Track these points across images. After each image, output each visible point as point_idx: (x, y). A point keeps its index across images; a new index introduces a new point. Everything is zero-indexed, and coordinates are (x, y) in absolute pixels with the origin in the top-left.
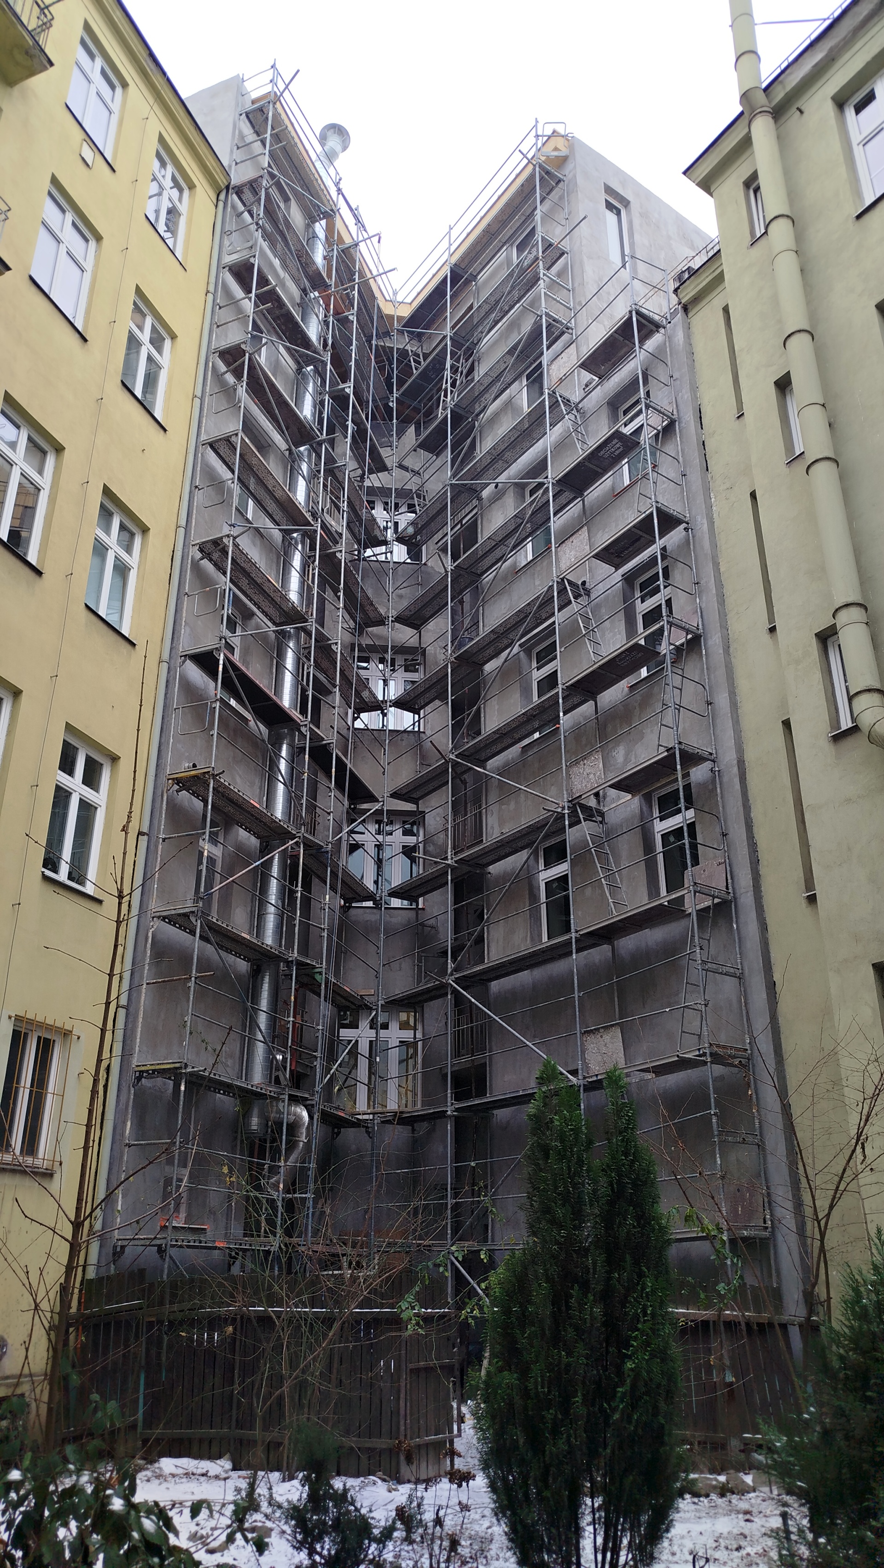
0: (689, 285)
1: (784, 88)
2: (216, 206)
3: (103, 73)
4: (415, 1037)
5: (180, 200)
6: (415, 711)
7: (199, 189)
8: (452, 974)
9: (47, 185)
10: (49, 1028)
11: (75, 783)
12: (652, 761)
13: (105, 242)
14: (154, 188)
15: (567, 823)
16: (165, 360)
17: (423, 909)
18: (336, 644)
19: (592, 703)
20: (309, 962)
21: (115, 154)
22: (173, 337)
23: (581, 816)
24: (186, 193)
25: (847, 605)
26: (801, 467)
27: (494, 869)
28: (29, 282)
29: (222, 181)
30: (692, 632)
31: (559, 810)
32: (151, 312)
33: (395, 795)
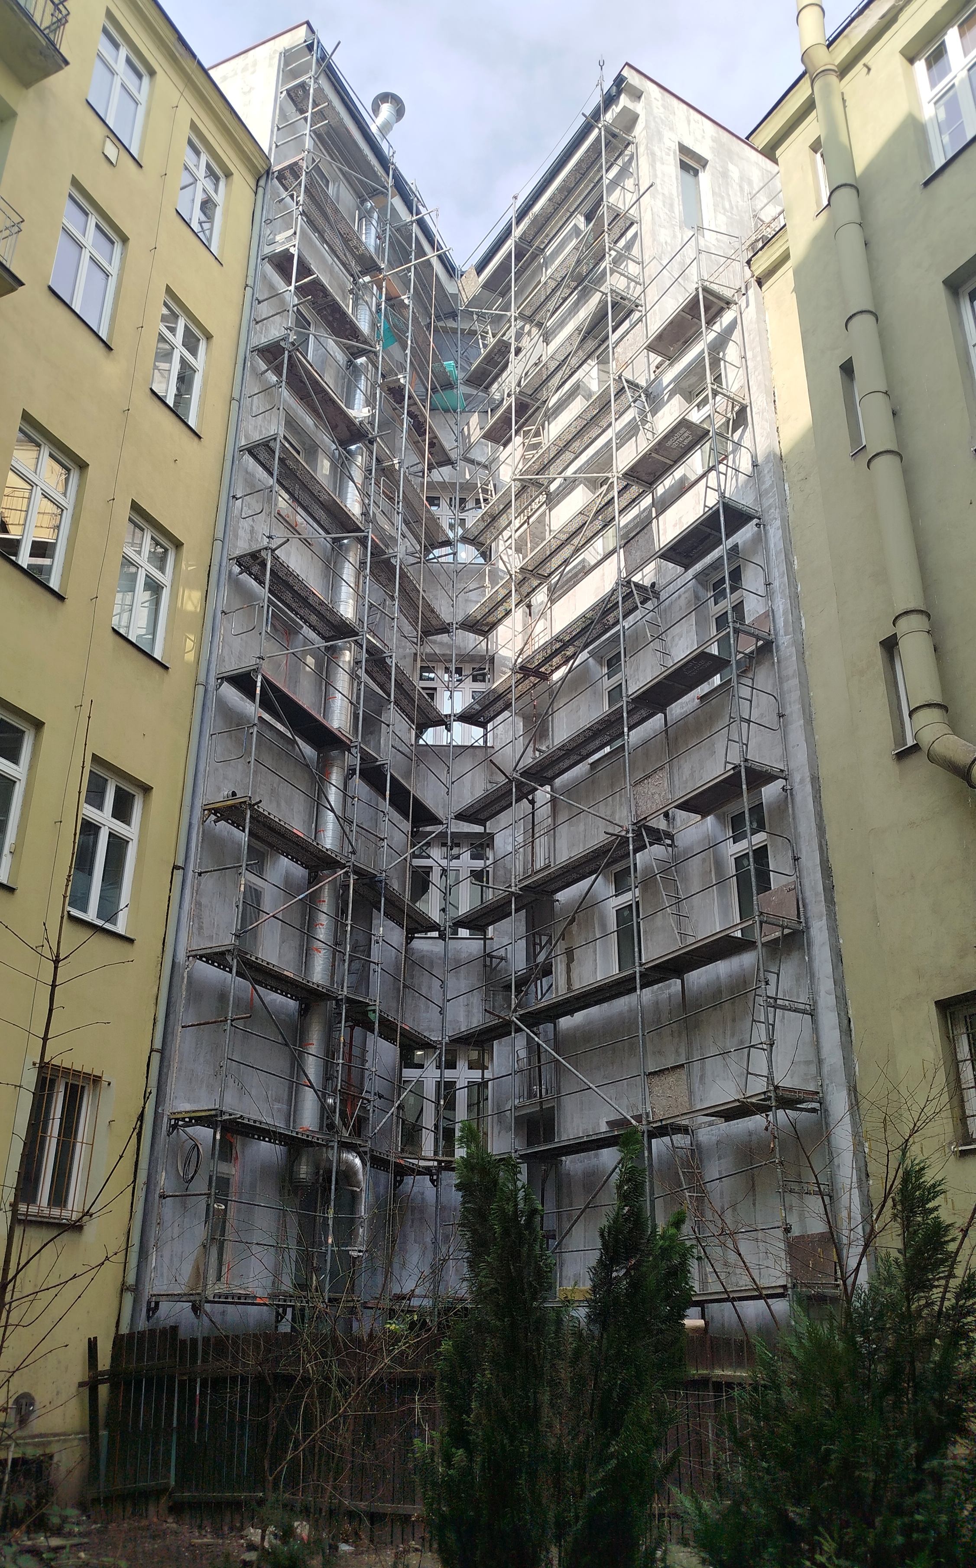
0: (761, 257)
1: (850, 42)
2: (256, 193)
3: (128, 61)
4: (483, 1078)
5: (216, 191)
6: (483, 725)
7: (236, 176)
8: (515, 1011)
9: (67, 188)
10: (77, 1074)
11: (104, 817)
12: (718, 780)
13: (131, 243)
14: (186, 179)
15: (631, 847)
16: (199, 363)
17: (492, 939)
18: (391, 657)
19: (660, 716)
20: (361, 999)
21: (141, 150)
22: (209, 337)
23: (647, 840)
24: (222, 184)
25: (906, 613)
26: (863, 459)
27: (563, 896)
28: (49, 293)
29: (261, 166)
30: (763, 639)
31: (623, 833)
32: (184, 312)
33: (461, 817)
